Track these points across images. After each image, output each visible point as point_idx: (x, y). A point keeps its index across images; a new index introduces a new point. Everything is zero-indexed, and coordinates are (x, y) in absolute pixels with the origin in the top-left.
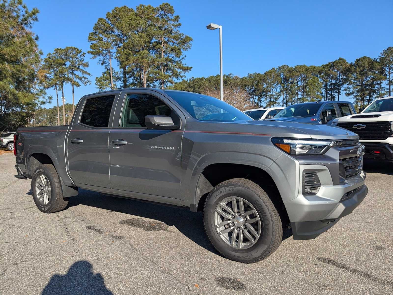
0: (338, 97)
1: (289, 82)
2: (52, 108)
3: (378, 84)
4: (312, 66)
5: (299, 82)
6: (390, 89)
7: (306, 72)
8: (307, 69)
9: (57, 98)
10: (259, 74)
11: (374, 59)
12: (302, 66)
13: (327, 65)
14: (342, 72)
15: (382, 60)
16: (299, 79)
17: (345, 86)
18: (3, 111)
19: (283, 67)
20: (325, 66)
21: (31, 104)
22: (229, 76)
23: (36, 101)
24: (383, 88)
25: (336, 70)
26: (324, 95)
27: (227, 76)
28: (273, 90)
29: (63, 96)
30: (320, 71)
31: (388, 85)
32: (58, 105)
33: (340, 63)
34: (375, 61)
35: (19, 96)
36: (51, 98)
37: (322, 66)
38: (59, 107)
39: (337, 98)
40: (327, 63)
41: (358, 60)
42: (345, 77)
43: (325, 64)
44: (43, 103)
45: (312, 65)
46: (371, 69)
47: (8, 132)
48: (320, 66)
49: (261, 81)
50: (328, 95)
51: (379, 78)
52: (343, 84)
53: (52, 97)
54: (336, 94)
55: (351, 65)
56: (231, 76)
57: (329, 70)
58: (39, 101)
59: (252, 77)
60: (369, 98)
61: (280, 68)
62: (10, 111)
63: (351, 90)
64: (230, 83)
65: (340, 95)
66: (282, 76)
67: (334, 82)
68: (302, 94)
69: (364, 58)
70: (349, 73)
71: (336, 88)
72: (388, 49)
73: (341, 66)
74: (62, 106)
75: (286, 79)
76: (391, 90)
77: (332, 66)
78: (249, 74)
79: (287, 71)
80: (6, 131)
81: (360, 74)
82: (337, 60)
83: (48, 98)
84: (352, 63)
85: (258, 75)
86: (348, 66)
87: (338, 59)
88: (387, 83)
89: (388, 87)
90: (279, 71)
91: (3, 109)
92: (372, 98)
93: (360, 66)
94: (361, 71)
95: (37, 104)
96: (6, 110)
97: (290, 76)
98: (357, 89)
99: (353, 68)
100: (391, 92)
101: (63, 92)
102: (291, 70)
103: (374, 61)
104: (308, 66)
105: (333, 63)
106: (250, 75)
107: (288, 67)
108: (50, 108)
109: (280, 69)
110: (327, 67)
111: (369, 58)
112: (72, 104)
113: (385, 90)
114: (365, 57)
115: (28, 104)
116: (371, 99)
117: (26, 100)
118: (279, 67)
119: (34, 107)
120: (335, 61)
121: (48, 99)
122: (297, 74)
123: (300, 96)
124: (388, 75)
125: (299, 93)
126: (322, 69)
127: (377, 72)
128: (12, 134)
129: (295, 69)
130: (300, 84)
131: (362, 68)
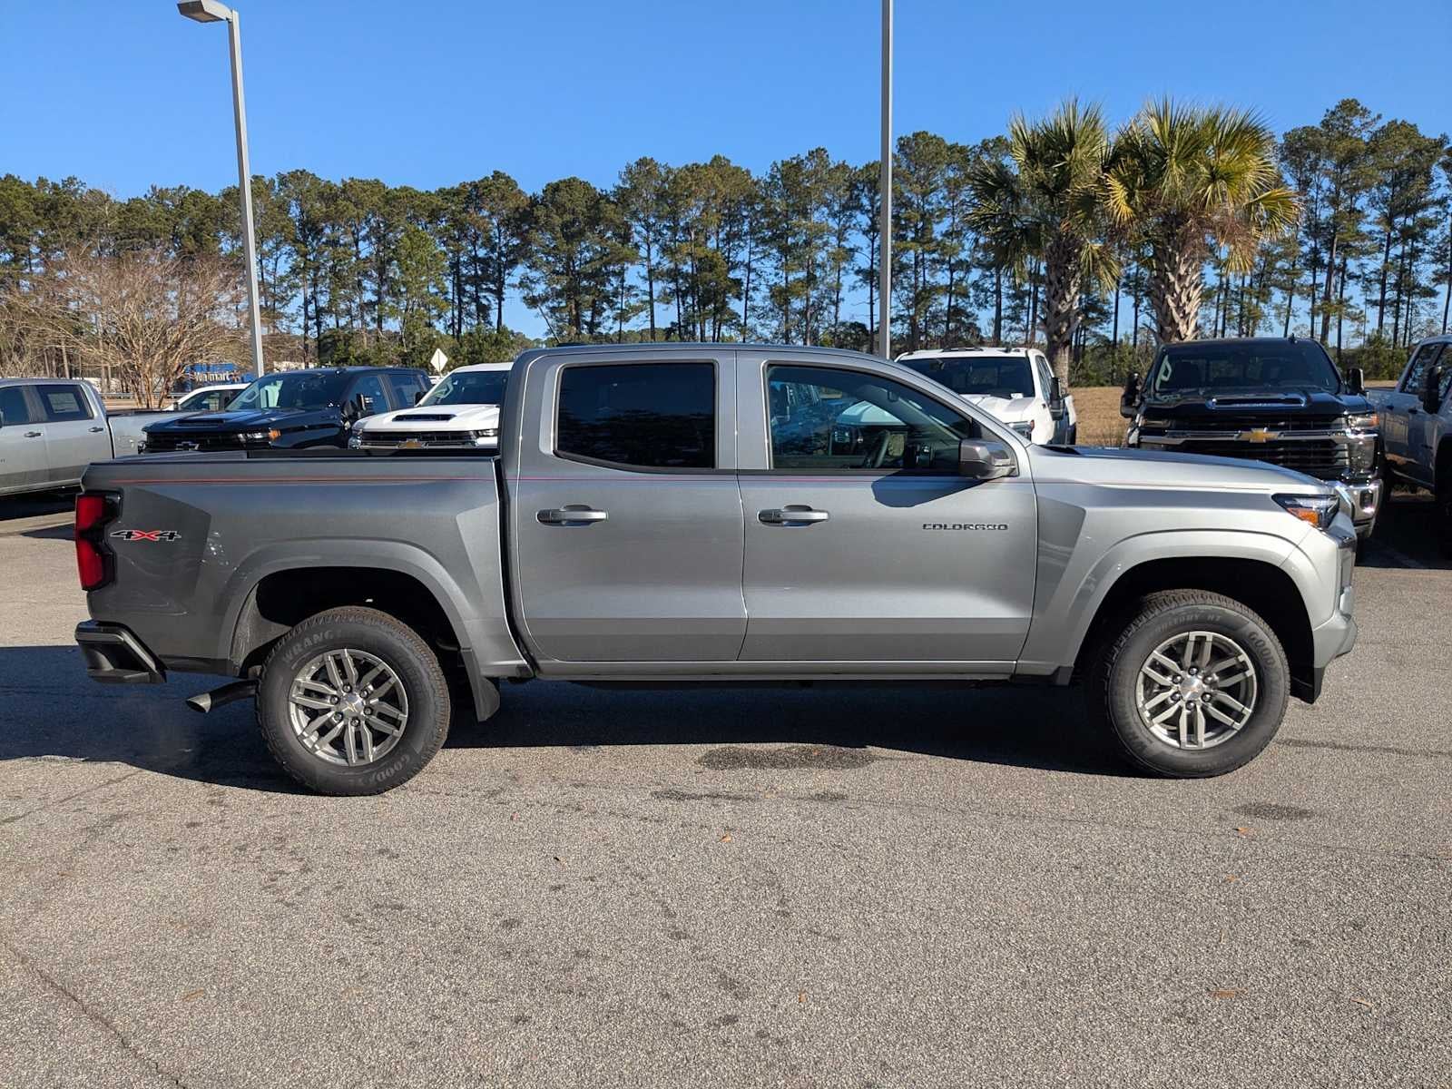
0: (497, 306)
1: (324, 240)
3: (614, 273)
4: (405, 189)
5: (361, 243)
6: (651, 294)
7: (388, 209)
8: (390, 198)
10: (200, 192)
11: (602, 191)
12: (368, 183)
13: (456, 193)
14: (505, 223)
15: (623, 197)
16: (363, 233)
17: (520, 271)
19: (299, 179)
20: (448, 193)
22: (64, 186)
24: (631, 287)
25: (486, 213)
26: (450, 296)
27: (55, 186)
28: (264, 262)
30: (433, 210)
31: (646, 279)
33: (498, 188)
34: (606, 198)
37: (440, 191)
39: (497, 311)
40: (456, 186)
41: (554, 189)
42: (515, 242)
43: (448, 187)
45: (409, 186)
46: (593, 221)
48: (433, 192)
49: (209, 225)
50: (465, 300)
51: (621, 256)
52: (513, 264)
54: (491, 297)
55: (534, 202)
56: (72, 188)
57: (465, 210)
59: (167, 202)
60: (593, 317)
61: (283, 181)
63: (540, 289)
64: (75, 217)
65: (503, 303)
66: (295, 211)
67: (482, 253)
68: (375, 287)
69: (570, 184)
70: (532, 228)
71: (491, 275)
72: (637, 164)
73: (502, 200)
75: (310, 227)
76: (655, 297)
77: (474, 195)
78: (154, 188)
79: (314, 194)
81: (565, 235)
82: (486, 178)
84: (534, 195)
85: (197, 196)
86: (524, 204)
87: (490, 175)
88: (642, 274)
89: (646, 287)
90: (281, 190)
92: (601, 319)
93: (561, 209)
94: (565, 226)
97: (327, 218)
98: (559, 287)
99: (540, 212)
100: (655, 304)
102: (330, 195)
103: (602, 197)
104: (391, 186)
105: (475, 186)
106: (160, 195)
107: (315, 179)
109: (285, 185)
110: (455, 199)
111: (586, 185)
113: (637, 295)
114: (574, 179)
116: (596, 321)
118: (279, 175)
120: (482, 181)
122: (353, 211)
123: (369, 297)
124: (646, 246)
125: (366, 283)
126: (438, 201)
127: (609, 234)
129: (344, 191)
130: (366, 249)
131: (568, 217)
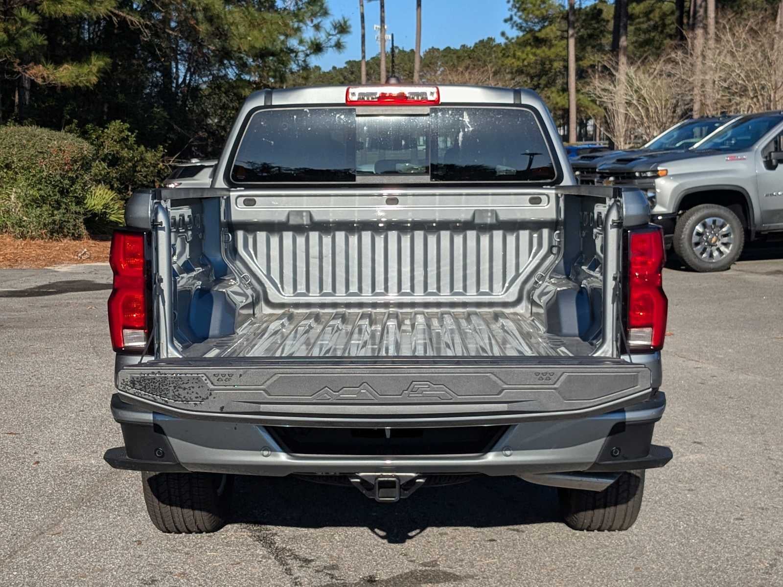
2: (341, 65)
9: (363, 28)
18: (180, 80)
21: (273, 54)
23: (293, 43)
29: (382, 21)
32: (364, 57)
35: (232, 24)
36: (342, 28)
38: (367, 63)
44: (317, 48)
47: (195, 162)
53: (348, 23)
58: (301, 42)
62: (203, 82)
74: (376, 61)
80: (187, 155)
83: (335, 28)
91: (182, 75)
95: (297, 53)
96: (191, 76)
101: (382, 6)
108: (334, 68)
112: (412, 51)
115: (262, 54)
117: (257, 39)
119: (285, 64)
121: (333, 32)
128: (205, 170)
